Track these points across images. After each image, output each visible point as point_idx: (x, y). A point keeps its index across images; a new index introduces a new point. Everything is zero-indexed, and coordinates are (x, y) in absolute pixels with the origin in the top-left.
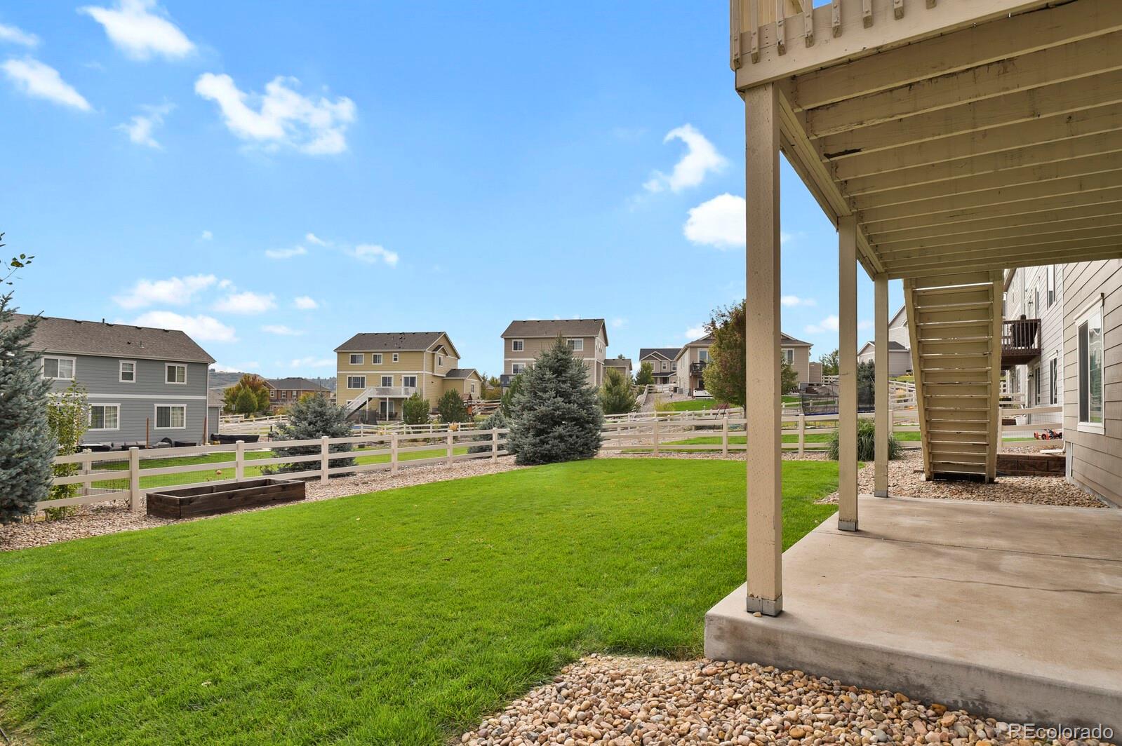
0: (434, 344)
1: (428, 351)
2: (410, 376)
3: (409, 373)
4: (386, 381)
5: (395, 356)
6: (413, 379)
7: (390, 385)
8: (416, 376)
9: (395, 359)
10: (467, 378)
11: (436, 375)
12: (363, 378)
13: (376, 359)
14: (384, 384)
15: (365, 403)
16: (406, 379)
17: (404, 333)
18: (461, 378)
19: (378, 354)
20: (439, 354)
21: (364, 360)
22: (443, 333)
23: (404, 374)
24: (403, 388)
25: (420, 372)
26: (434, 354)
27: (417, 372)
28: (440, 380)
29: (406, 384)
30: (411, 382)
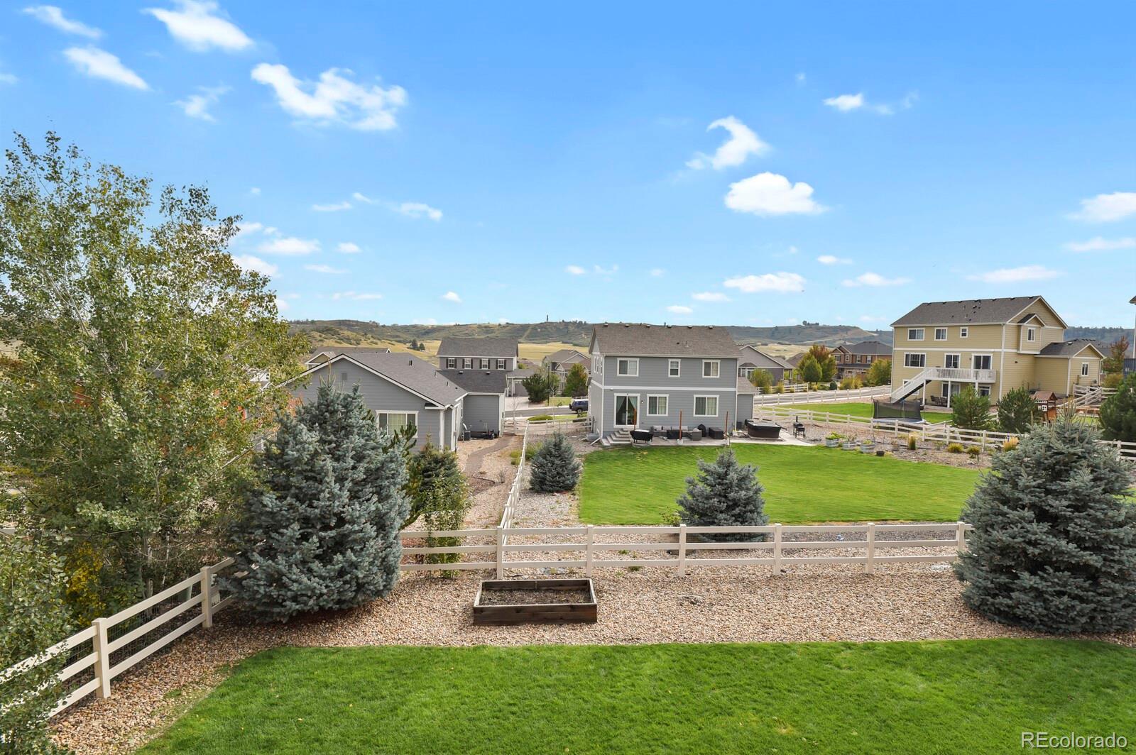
0: (1021, 313)
1: (1010, 323)
2: (982, 355)
3: (983, 352)
4: (952, 361)
5: (963, 330)
6: (987, 359)
7: (956, 366)
8: (991, 355)
9: (964, 335)
10: (1074, 357)
11: (1022, 352)
12: (923, 356)
13: (939, 334)
14: (948, 365)
15: (922, 385)
16: (978, 358)
17: (980, 301)
18: (1065, 356)
19: (941, 328)
20: (1028, 325)
21: (925, 335)
22: (1037, 297)
23: (974, 352)
24: (972, 370)
25: (996, 350)
26: (1019, 327)
27: (993, 350)
28: (1031, 358)
29: (977, 366)
30: (982, 363)
